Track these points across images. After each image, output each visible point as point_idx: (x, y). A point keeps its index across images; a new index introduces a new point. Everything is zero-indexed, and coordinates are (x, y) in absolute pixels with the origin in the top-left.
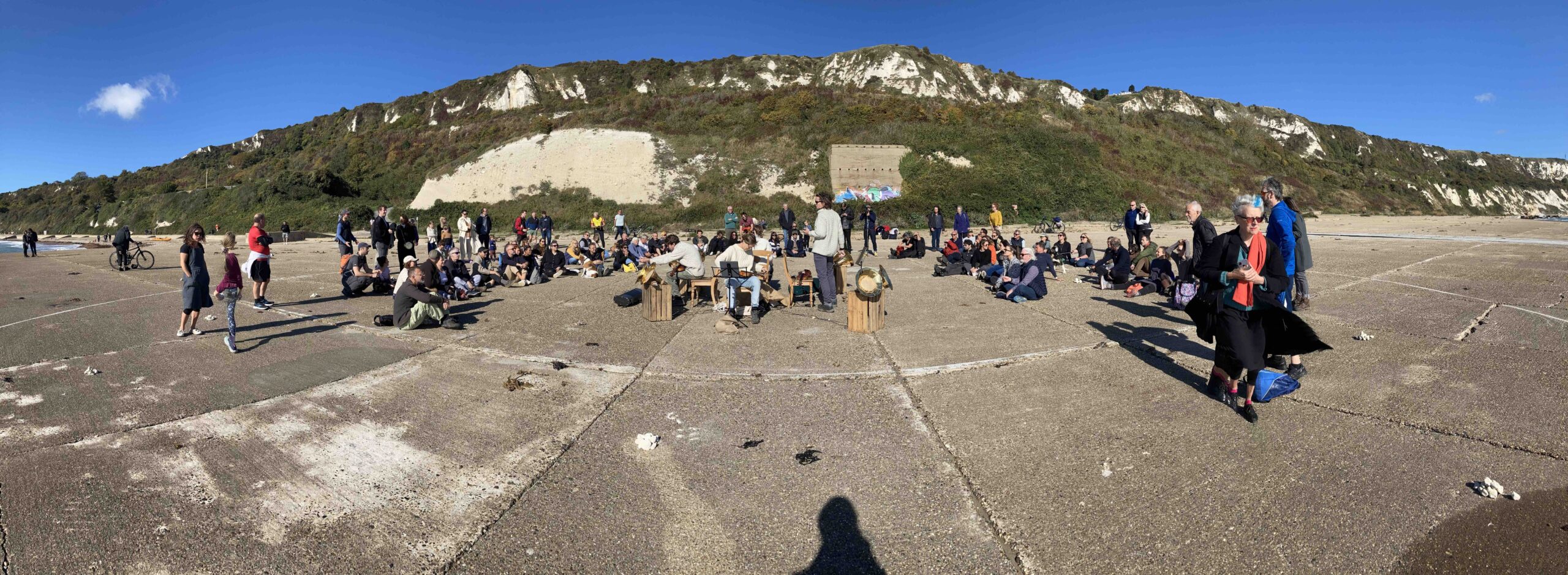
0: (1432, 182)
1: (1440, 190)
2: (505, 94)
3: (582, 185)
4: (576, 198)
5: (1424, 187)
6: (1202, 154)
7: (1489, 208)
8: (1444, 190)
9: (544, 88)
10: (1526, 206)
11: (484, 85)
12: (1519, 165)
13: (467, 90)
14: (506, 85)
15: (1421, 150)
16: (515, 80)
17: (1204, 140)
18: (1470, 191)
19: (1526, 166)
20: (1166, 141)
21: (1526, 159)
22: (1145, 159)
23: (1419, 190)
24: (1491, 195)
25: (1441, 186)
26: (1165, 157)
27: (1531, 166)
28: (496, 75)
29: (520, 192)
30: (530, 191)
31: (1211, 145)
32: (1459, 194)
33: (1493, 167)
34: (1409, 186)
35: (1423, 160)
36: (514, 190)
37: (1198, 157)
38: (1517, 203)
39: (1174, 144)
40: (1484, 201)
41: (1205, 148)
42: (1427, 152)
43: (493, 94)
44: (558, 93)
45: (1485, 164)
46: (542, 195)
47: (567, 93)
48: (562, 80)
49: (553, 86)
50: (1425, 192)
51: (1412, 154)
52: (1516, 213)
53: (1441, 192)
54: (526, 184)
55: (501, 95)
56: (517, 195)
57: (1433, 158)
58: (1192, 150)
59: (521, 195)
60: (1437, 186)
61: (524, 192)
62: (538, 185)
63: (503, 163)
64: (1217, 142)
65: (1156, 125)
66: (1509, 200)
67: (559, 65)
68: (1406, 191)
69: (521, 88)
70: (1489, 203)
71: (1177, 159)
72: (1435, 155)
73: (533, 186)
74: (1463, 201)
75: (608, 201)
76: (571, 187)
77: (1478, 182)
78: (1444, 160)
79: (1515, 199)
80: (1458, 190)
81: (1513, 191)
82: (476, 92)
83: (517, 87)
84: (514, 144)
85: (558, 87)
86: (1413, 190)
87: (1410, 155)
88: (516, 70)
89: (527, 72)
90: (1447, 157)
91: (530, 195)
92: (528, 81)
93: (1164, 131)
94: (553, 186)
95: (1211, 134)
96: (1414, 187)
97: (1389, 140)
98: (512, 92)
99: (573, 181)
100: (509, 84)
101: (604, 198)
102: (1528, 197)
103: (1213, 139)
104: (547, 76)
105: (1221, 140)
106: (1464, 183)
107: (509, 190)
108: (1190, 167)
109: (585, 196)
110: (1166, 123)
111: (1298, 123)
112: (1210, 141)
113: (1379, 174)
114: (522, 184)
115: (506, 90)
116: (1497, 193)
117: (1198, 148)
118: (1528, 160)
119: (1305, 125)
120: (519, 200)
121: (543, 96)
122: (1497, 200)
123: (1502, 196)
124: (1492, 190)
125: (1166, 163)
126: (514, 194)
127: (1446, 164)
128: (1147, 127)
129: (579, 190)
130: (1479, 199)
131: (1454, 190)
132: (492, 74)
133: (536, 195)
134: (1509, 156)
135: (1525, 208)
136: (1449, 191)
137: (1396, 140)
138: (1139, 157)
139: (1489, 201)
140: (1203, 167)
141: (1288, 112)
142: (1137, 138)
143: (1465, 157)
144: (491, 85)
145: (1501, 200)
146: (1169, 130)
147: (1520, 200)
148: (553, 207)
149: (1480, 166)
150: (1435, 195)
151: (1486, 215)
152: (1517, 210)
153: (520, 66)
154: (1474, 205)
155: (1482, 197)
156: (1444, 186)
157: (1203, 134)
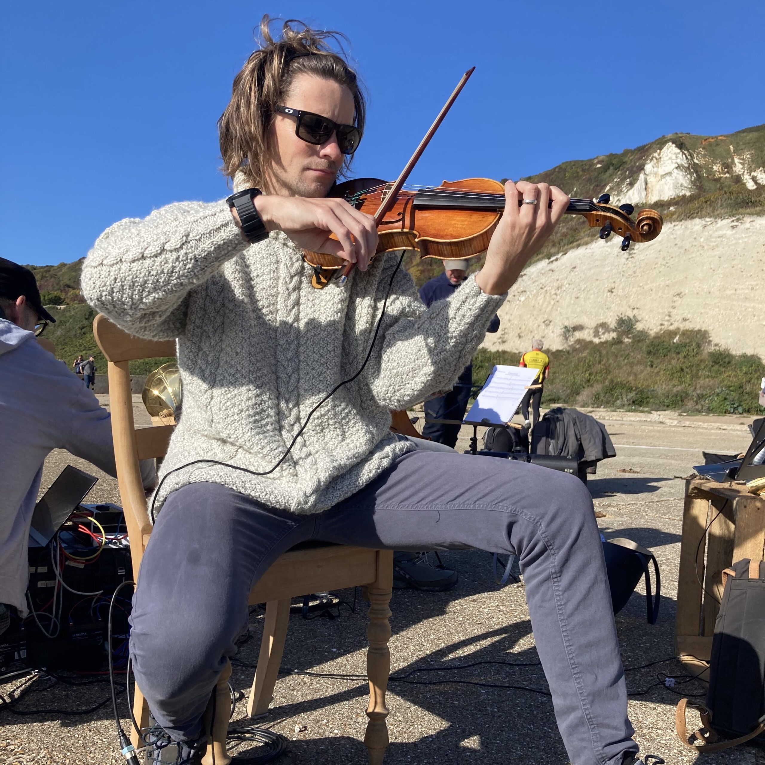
2: (640, 184)
3: (696, 325)
4: (678, 349)
9: (710, 172)
11: (605, 169)
13: (577, 177)
14: (641, 168)
16: (659, 160)
28: (626, 153)
29: (578, 335)
30: (596, 334)
36: (568, 331)
43: (619, 184)
44: (738, 179)
46: (618, 342)
47: (754, 179)
48: (747, 155)
49: (728, 167)
54: (590, 322)
55: (632, 184)
56: (572, 341)
59: (579, 341)
61: (586, 335)
62: (612, 323)
63: (556, 284)
67: (744, 131)
69: (669, 174)
73: (603, 325)
75: (744, 356)
76: (672, 328)
82: (589, 180)
83: (661, 171)
84: (581, 251)
85: (738, 168)
88: (661, 143)
89: (681, 146)
91: (596, 341)
92: (682, 160)
94: (639, 327)
98: (651, 180)
99: (679, 318)
100: (648, 167)
101: (736, 351)
104: (719, 150)
107: (559, 330)
109: (699, 346)
114: (584, 320)
115: (642, 176)
120: (575, 350)
121: (707, 185)
126: (566, 338)
129: (685, 333)
132: (620, 151)
133: (606, 342)
144: (617, 168)
148: (632, 365)
153: (669, 136)
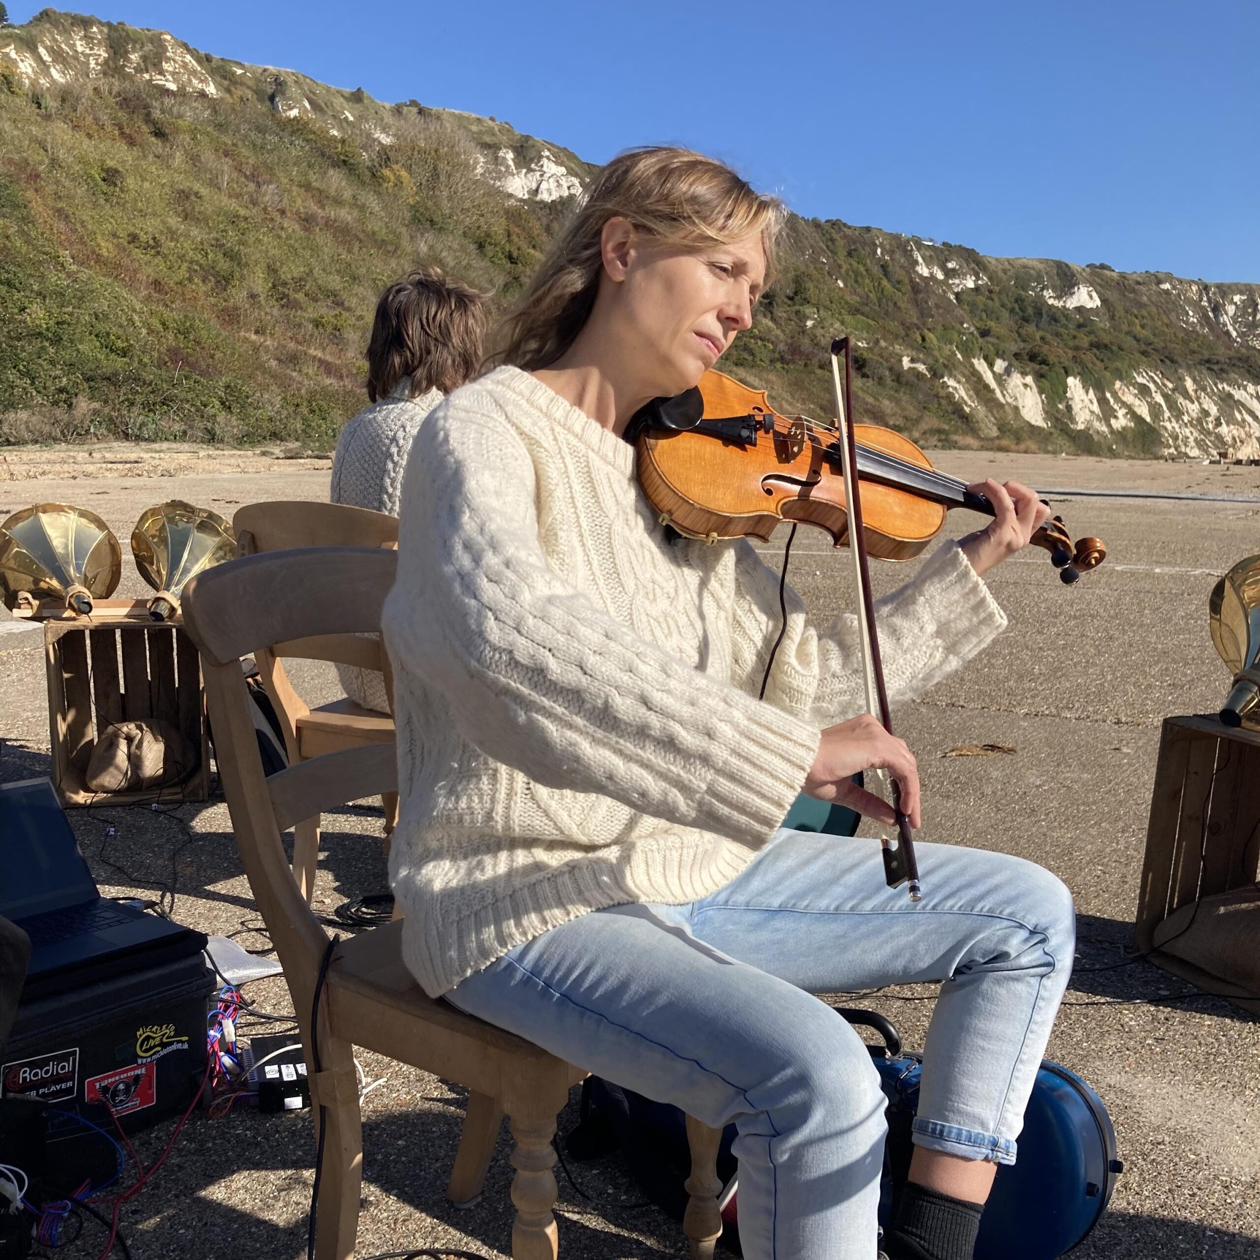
0: (968, 353)
1: (989, 378)
5: (950, 367)
6: (324, 240)
7: (1121, 435)
8: (998, 378)
10: (1224, 429)
12: (1197, 305)
15: (908, 254)
17: (321, 197)
18: (1070, 380)
19: (1217, 309)
20: (204, 191)
21: (1219, 287)
22: (155, 246)
23: (936, 374)
24: (1129, 396)
25: (991, 365)
26: (218, 245)
27: (1231, 309)
31: (346, 215)
32: (1041, 392)
33: (1120, 313)
34: (906, 363)
35: (916, 289)
37: (315, 250)
38: (1199, 422)
39: (233, 205)
40: (1108, 414)
41: (328, 224)
42: (928, 262)
45: (1097, 302)
50: (951, 382)
51: (884, 267)
52: (1195, 452)
53: (993, 385)
57: (944, 282)
58: (291, 226)
60: (980, 365)
64: (362, 208)
65: (159, 134)
66: (1177, 413)
68: (898, 376)
70: (1121, 421)
71: (253, 254)
72: (949, 273)
74: (1050, 412)
77: (1088, 357)
78: (977, 289)
79: (1193, 409)
80: (1039, 377)
81: (1189, 384)
86: (919, 375)
87: (876, 270)
90: (984, 280)
93: (194, 159)
95: (336, 180)
96: (921, 367)
97: (816, 224)
102: (1227, 402)
103: (347, 195)
105: (372, 202)
106: (1052, 359)
108: (299, 283)
110: (193, 132)
111: (551, 168)
112: (338, 202)
113: (820, 323)
116: (1144, 391)
117: (307, 221)
118: (1225, 291)
119: (571, 172)
122: (1144, 411)
123: (1159, 399)
124: (1130, 382)
125: (224, 265)
127: (981, 300)
128: (131, 142)
130: (1096, 408)
131: (1029, 379)
134: (1169, 277)
135: (1219, 438)
136: (1016, 380)
137: (835, 224)
138: (133, 238)
139: (1121, 413)
140: (335, 282)
141: (519, 131)
142: (111, 176)
143: (1039, 278)
145: (1155, 410)
146: (208, 156)
147: (1206, 413)
149: (1080, 309)
150: (977, 393)
151: (1114, 455)
152: (1199, 444)
154: (1081, 427)
155: (1102, 401)
156: (1000, 365)
157: (312, 177)
